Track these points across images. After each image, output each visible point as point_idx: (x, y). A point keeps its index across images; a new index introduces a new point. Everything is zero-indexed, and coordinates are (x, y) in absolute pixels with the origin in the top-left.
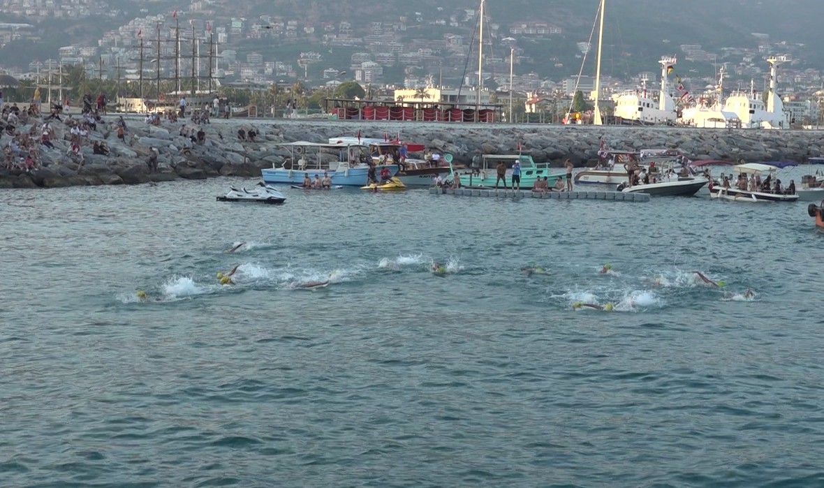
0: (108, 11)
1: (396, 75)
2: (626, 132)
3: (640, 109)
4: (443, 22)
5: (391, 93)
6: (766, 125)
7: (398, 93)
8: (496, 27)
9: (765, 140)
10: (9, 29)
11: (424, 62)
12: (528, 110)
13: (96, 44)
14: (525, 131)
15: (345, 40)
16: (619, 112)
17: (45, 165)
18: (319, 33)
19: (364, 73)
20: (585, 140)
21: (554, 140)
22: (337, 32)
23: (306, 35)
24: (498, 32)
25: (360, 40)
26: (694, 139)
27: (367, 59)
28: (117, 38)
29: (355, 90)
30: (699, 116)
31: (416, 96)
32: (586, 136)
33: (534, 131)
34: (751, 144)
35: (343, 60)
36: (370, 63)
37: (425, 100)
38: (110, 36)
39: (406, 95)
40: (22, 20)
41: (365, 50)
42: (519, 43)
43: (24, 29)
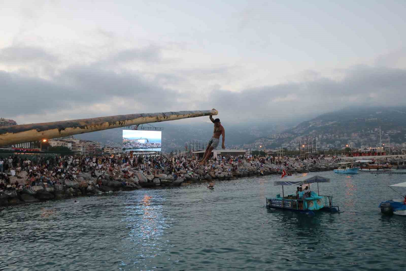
4: (369, 132)
7: (360, 149)
10: (271, 141)
11: (365, 142)
13: (289, 143)
15: (346, 138)
18: (339, 137)
22: (344, 136)
23: (337, 137)
25: (349, 138)
27: (351, 142)
28: (294, 141)
29: (350, 149)
37: (367, 151)
38: (292, 141)
42: (389, 135)
43: (274, 141)
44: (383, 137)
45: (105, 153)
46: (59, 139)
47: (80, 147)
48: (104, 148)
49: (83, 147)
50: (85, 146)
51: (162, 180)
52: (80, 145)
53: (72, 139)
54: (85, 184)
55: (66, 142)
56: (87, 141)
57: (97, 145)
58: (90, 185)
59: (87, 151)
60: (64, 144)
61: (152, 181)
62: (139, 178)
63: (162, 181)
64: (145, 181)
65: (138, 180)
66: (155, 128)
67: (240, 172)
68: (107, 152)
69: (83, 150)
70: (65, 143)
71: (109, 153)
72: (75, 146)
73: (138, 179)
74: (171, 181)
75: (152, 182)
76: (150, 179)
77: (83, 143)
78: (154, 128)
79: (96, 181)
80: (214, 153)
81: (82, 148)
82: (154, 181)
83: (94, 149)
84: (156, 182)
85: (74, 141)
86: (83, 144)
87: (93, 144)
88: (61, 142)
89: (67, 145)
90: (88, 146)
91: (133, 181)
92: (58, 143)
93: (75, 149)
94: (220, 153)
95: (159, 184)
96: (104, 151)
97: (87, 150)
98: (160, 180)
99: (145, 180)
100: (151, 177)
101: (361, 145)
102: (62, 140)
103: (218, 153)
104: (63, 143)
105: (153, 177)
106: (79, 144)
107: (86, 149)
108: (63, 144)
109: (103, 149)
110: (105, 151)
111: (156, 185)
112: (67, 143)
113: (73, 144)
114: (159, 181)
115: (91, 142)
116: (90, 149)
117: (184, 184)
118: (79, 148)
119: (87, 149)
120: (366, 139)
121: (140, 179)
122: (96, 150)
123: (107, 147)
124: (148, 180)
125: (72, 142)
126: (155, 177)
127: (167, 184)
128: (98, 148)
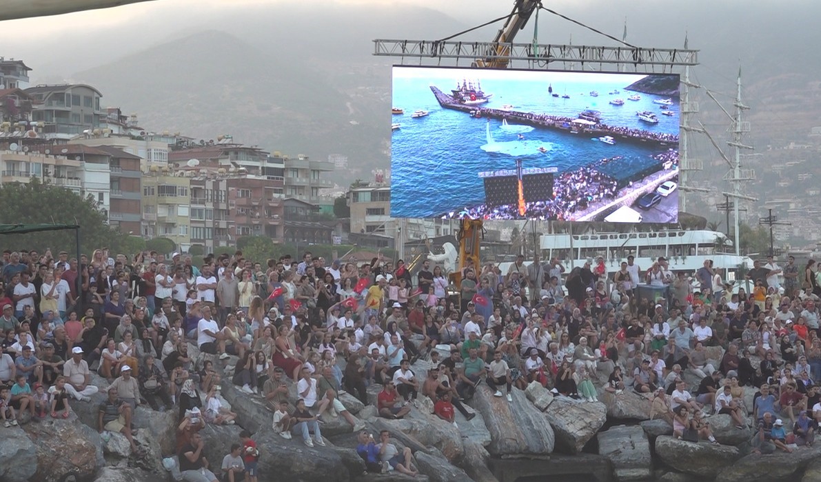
45: (353, 237)
46: (16, 133)
47: (171, 190)
48: (350, 203)
49: (195, 192)
50: (209, 185)
51: (661, 441)
52: (169, 181)
53: (116, 130)
54: (81, 450)
55: (71, 156)
56: (226, 151)
57: (299, 180)
58: (122, 464)
59: (223, 224)
60: (58, 167)
61: (592, 444)
62: (494, 419)
63: (666, 447)
64: (535, 447)
65: (488, 437)
66: (636, 51)
68: (371, 228)
69: (193, 212)
70: (65, 161)
71: (387, 234)
72: (133, 184)
73: (488, 425)
74: (733, 450)
75: (585, 450)
76: (575, 429)
77: (193, 162)
78: (627, 55)
79: (162, 430)
81: (188, 198)
82: (608, 445)
83: (271, 210)
84: (617, 452)
85: (132, 148)
86: (197, 170)
87: (266, 171)
88: (37, 158)
89: (75, 174)
90: (230, 183)
91: (438, 444)
92: (12, 164)
93: (135, 207)
95: (637, 466)
96: (347, 227)
97: (228, 212)
98: (651, 437)
99: (538, 434)
100: (587, 413)
102: (42, 141)
104: (51, 160)
105: (602, 418)
106: (165, 172)
107: (217, 210)
108: (51, 170)
109: (342, 207)
110: (360, 221)
112: (76, 163)
113: (119, 173)
114: (643, 445)
115: (252, 153)
116: (249, 209)
118: (169, 199)
119: (223, 206)
121: (502, 432)
122: (288, 216)
123: (374, 195)
124: (561, 437)
125: (117, 158)
126: (613, 420)
128: (304, 198)
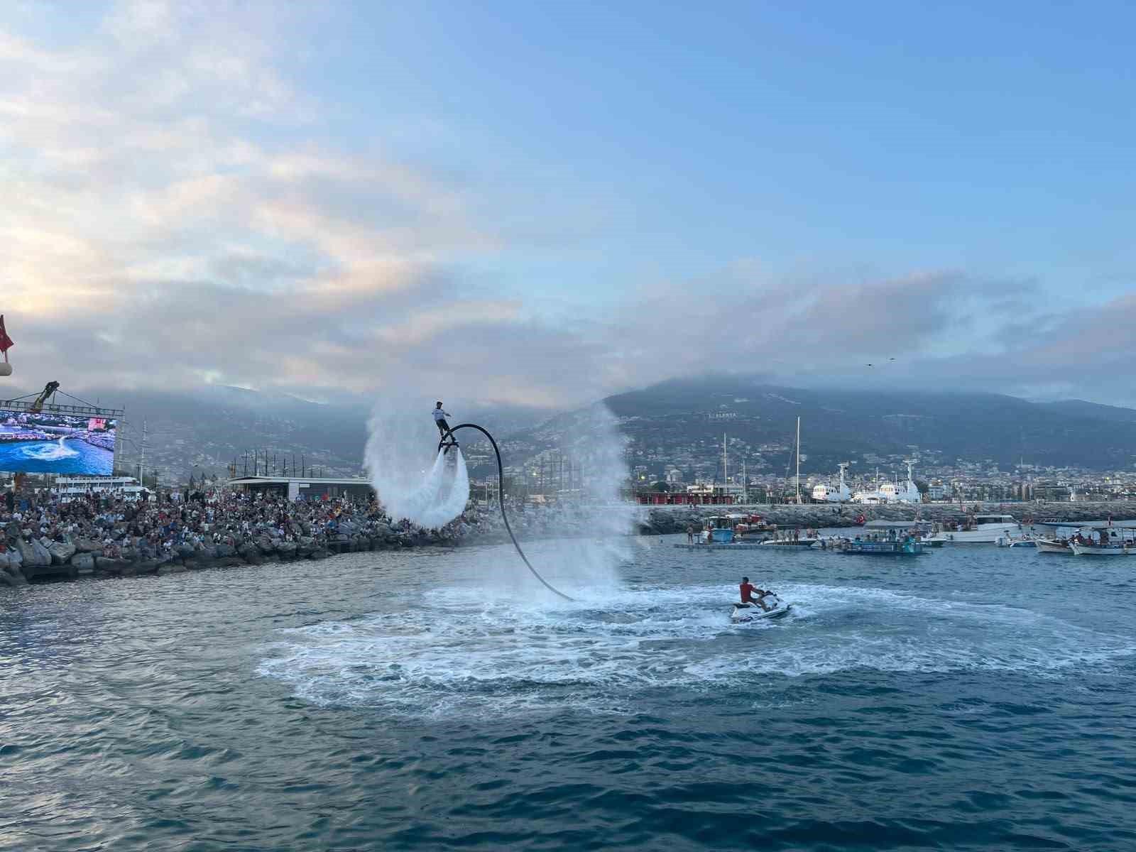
0: (530, 446)
1: (689, 477)
2: (812, 508)
3: (827, 494)
4: (717, 446)
5: (685, 488)
6: (904, 501)
7: (689, 488)
8: (749, 447)
9: (902, 510)
10: (477, 459)
11: (706, 469)
12: (768, 495)
13: (522, 465)
14: (749, 508)
15: (660, 458)
16: (816, 495)
17: (461, 534)
18: (646, 454)
19: (672, 476)
20: (786, 514)
21: (767, 514)
22: (655, 453)
23: (639, 456)
24: (750, 450)
25: (668, 458)
26: (856, 511)
27: (673, 468)
28: (534, 461)
29: (666, 487)
30: (863, 497)
31: (699, 489)
32: (786, 511)
33: (754, 508)
34: (893, 513)
35: (659, 469)
36: (675, 471)
37: (705, 491)
38: (530, 460)
39: (693, 488)
40: (484, 453)
41: (672, 464)
42: (763, 456)
43: (486, 458)
44: (749, 460)
51: (99, 559)
61: (68, 561)
62: (24, 552)
63: (101, 561)
64: (43, 563)
65: (21, 559)
66: (98, 410)
67: (348, 536)
73: (22, 555)
75: (66, 564)
76: (61, 554)
80: (290, 485)
82: (75, 561)
84: (79, 564)
94: (308, 486)
95: (89, 568)
98: (94, 557)
99: (44, 558)
100: (67, 548)
101: (696, 477)
103: (302, 486)
105: (73, 550)
111: (80, 572)
114: (91, 561)
117: (169, 569)
120: (707, 463)
121: (28, 557)
124: (55, 558)
126: (78, 551)
127: (116, 569)
